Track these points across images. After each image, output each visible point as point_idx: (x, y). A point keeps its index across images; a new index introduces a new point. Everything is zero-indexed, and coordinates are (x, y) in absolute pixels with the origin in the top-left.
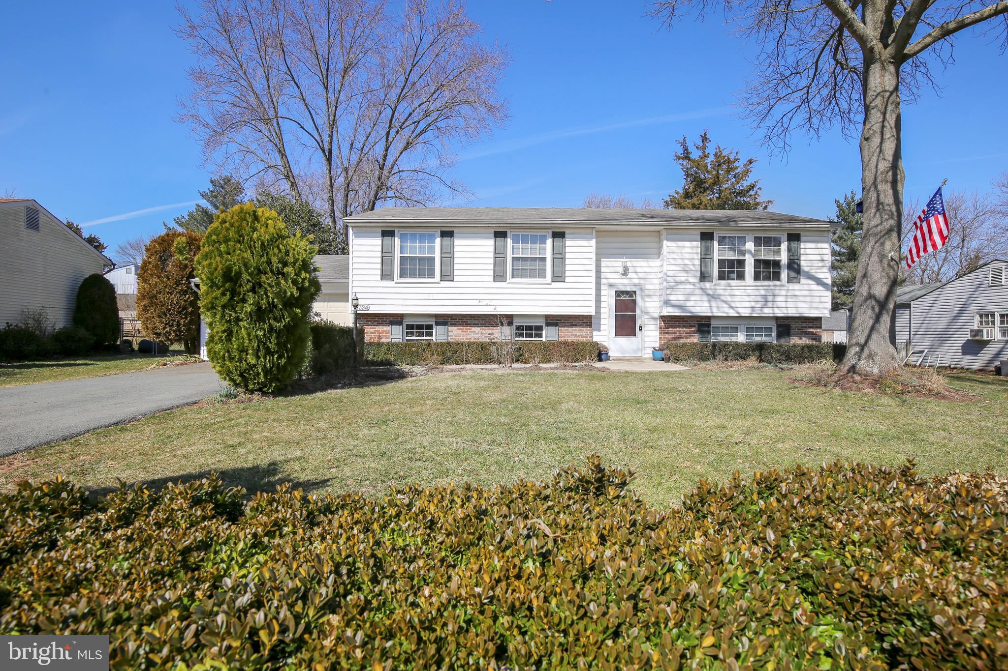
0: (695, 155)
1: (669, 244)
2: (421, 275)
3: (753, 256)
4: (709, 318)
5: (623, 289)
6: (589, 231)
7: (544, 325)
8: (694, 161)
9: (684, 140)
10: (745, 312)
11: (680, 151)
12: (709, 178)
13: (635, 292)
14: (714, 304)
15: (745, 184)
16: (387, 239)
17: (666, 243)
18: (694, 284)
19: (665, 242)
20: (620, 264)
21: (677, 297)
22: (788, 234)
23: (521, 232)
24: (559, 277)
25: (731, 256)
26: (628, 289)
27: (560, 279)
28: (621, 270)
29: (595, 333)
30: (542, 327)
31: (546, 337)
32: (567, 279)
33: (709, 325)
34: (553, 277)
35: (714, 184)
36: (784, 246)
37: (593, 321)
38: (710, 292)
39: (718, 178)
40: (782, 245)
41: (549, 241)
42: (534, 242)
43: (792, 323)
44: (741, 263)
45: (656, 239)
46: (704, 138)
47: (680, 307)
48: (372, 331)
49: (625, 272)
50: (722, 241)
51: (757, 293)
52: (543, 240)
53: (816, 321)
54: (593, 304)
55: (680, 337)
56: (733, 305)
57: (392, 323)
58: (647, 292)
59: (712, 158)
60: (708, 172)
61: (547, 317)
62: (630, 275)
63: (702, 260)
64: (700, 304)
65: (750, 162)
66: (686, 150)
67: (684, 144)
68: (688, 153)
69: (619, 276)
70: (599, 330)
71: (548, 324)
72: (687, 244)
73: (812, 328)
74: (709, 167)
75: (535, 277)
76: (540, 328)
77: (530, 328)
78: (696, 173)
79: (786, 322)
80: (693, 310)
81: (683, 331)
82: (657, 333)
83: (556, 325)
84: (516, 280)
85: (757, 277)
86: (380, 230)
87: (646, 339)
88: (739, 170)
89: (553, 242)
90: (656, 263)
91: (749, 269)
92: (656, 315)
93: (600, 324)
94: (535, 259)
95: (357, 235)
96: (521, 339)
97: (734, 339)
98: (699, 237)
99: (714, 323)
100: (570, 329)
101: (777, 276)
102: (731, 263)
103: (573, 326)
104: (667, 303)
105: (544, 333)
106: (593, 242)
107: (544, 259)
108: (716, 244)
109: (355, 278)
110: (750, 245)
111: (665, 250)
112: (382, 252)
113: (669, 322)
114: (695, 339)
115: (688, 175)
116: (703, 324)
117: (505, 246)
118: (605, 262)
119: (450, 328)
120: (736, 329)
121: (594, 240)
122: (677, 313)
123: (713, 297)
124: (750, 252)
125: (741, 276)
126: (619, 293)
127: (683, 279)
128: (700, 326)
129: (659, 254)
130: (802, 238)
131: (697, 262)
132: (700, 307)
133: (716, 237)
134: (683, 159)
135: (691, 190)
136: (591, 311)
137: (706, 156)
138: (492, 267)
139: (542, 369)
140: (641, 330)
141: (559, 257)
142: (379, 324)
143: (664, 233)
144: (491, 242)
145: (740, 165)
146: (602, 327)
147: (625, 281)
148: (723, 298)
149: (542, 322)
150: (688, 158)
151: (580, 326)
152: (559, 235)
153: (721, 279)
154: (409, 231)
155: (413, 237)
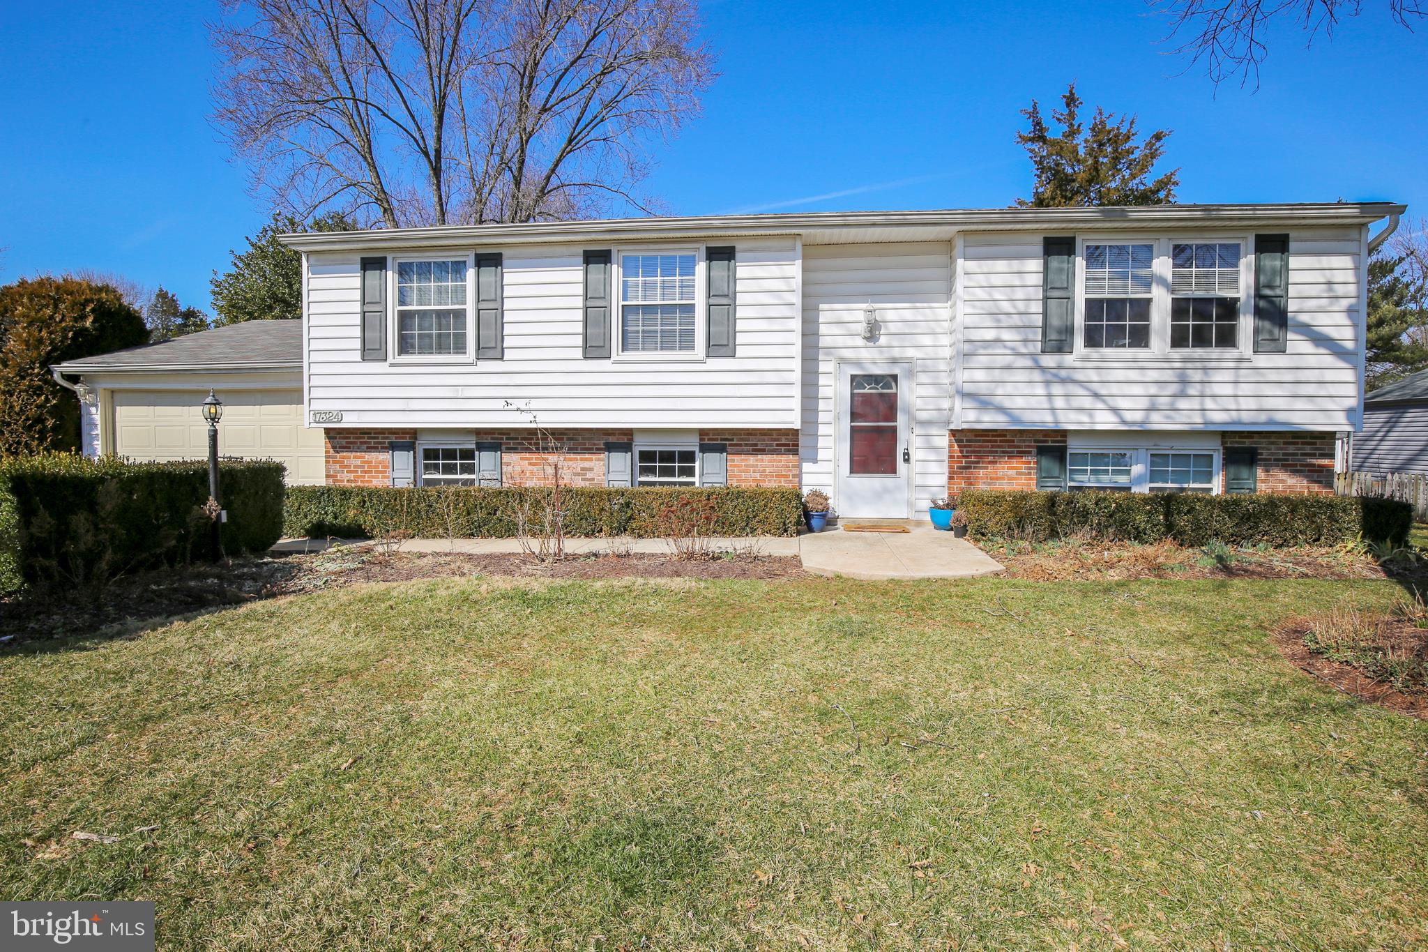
0: (1055, 131)
1: (971, 265)
2: (441, 349)
3: (1172, 290)
4: (1064, 433)
5: (868, 371)
6: (788, 243)
7: (697, 449)
8: (1054, 143)
9: (1035, 107)
11: (1028, 129)
12: (1080, 172)
13: (895, 377)
15: (1149, 180)
16: (373, 275)
17: (963, 266)
18: (1028, 357)
19: (960, 261)
20: (861, 316)
22: (1258, 236)
23: (641, 252)
24: (722, 345)
25: (1116, 290)
26: (880, 371)
27: (723, 351)
28: (861, 328)
29: (806, 467)
30: (693, 453)
31: (702, 474)
32: (740, 351)
33: (1063, 451)
34: (708, 346)
35: (1090, 182)
36: (1247, 263)
37: (802, 440)
39: (1097, 170)
40: (1243, 262)
41: (701, 268)
42: (668, 271)
43: (1262, 444)
44: (1142, 308)
45: (943, 259)
46: (1071, 100)
48: (358, 462)
49: (872, 332)
50: (1094, 256)
52: (689, 270)
53: (1323, 441)
54: (796, 404)
57: (393, 447)
59: (1086, 134)
60: (1078, 161)
61: (703, 433)
62: (883, 340)
63: (1047, 302)
65: (1158, 137)
67: (1034, 114)
68: (1041, 129)
69: (860, 342)
70: (815, 461)
71: (705, 449)
72: (1010, 265)
73: (1313, 455)
74: (1082, 152)
75: (671, 348)
76: (689, 457)
77: (668, 456)
78: (1057, 165)
79: (1247, 443)
81: (1004, 463)
82: (944, 467)
83: (721, 449)
84: (630, 355)
85: (1178, 340)
86: (357, 258)
87: (921, 481)
88: (1137, 154)
89: (709, 269)
90: (941, 310)
91: (1161, 322)
92: (943, 429)
93: (816, 448)
94: (671, 308)
95: (315, 270)
96: (650, 479)
97: (1121, 481)
98: (1039, 249)
99: (1074, 446)
100: (752, 459)
101: (1227, 338)
102: (1115, 307)
103: (757, 451)
105: (697, 465)
106: (794, 269)
107: (690, 309)
108: (1080, 262)
109: (314, 357)
110: (1163, 265)
111: (960, 282)
112: (363, 303)
113: (970, 442)
114: (1030, 482)
115: (1043, 170)
116: (1048, 450)
117: (607, 283)
118: (827, 313)
119: (507, 457)
121: (799, 263)
122: (991, 420)
123: (1076, 386)
124: (1162, 281)
125: (1140, 337)
126: (859, 381)
128: (1043, 453)
129: (949, 292)
130: (1293, 245)
131: (1037, 307)
133: (1080, 246)
134: (1032, 140)
135: (1048, 194)
136: (792, 419)
137: (1073, 133)
138: (579, 328)
140: (907, 460)
141: (723, 304)
142: (370, 449)
143: (959, 244)
144: (577, 274)
145: (1139, 144)
146: (821, 454)
147: (873, 353)
149: (692, 445)
150: (1042, 138)
151: (772, 452)
152: (721, 254)
153: (1092, 340)
154: (415, 258)
155: (424, 270)
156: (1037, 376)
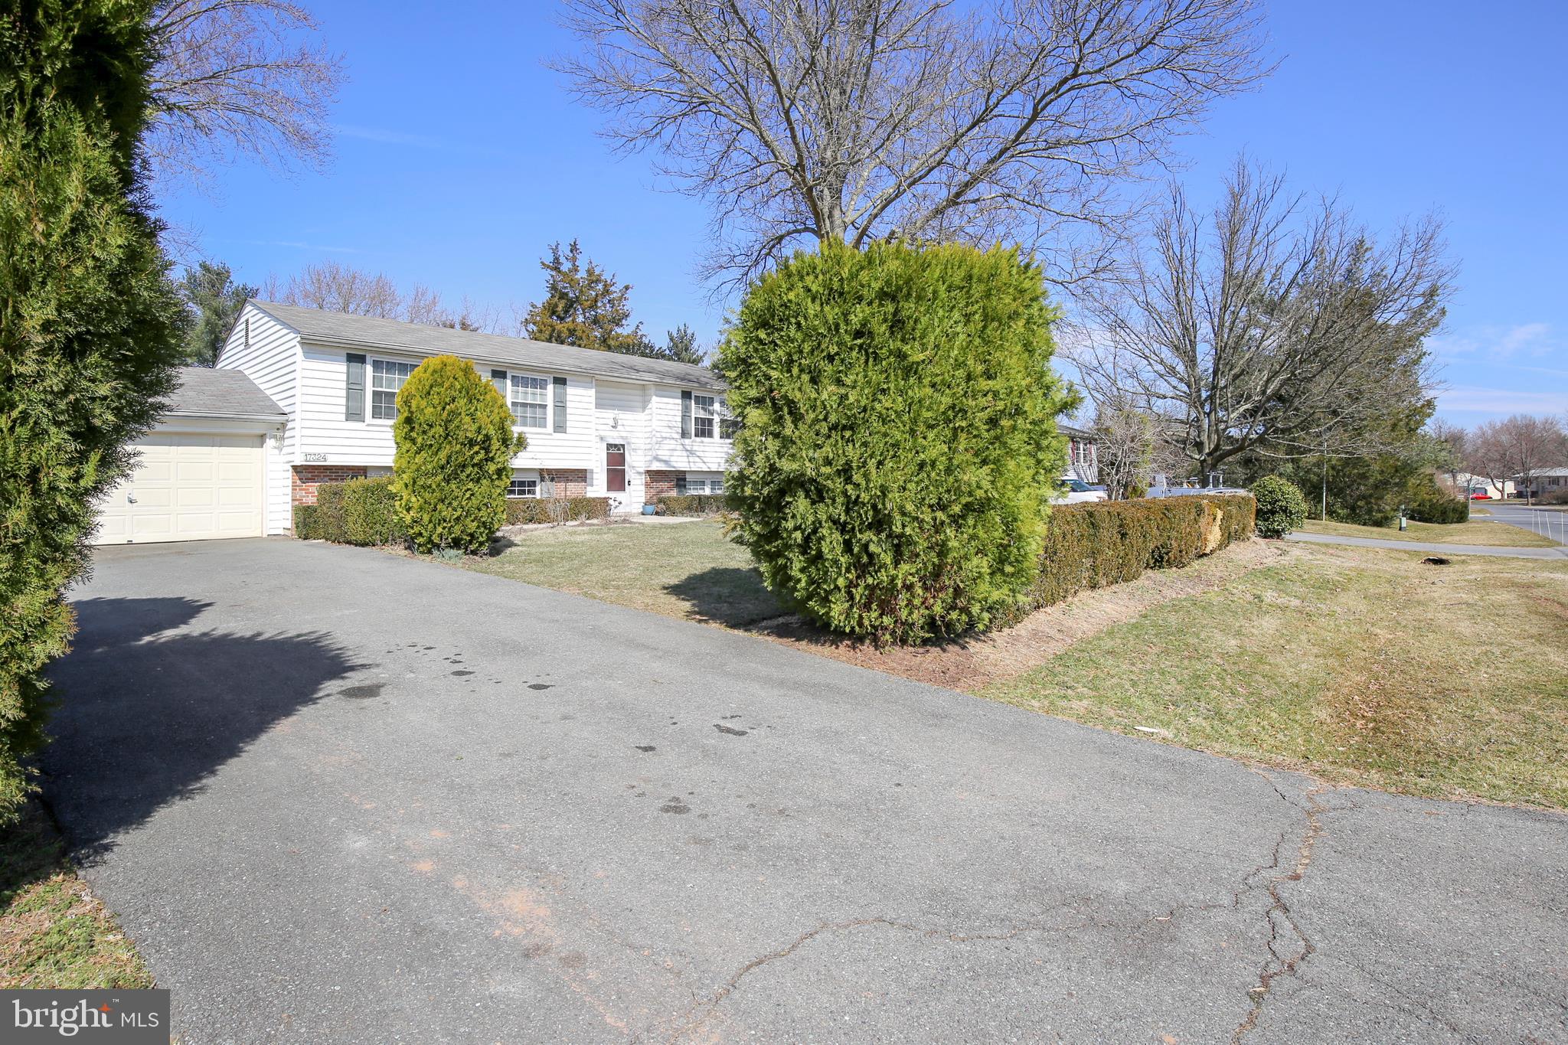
0: (565, 266)
1: (657, 399)
3: (719, 416)
4: (685, 472)
5: (612, 442)
6: (589, 380)
7: (540, 480)
8: (565, 274)
9: (557, 247)
10: (714, 468)
11: (549, 259)
13: (623, 446)
14: (691, 459)
16: (355, 366)
17: (654, 399)
18: (676, 440)
19: (653, 397)
20: (611, 416)
21: (664, 454)
23: (521, 376)
24: (560, 427)
25: (702, 415)
26: (617, 442)
27: (560, 429)
28: (612, 422)
29: (589, 488)
30: (537, 482)
31: (540, 493)
32: (567, 430)
33: (685, 480)
34: (553, 426)
37: (587, 475)
38: (689, 448)
41: (551, 387)
42: (534, 387)
44: (710, 422)
45: (645, 394)
46: (574, 248)
47: (666, 462)
49: (615, 425)
50: (697, 400)
51: (720, 450)
52: (543, 387)
55: (662, 491)
56: (705, 460)
58: (633, 446)
59: (583, 273)
61: (542, 471)
62: (618, 428)
63: (683, 416)
64: (680, 459)
65: (627, 288)
66: (556, 260)
67: (555, 251)
68: (559, 263)
69: (611, 428)
70: (592, 484)
71: (543, 479)
72: (671, 400)
75: (535, 426)
76: (534, 484)
77: (522, 484)
80: (675, 464)
81: (665, 485)
82: (643, 488)
83: (550, 480)
85: (720, 435)
86: (345, 353)
87: (633, 494)
89: (554, 388)
90: (643, 416)
91: (716, 430)
92: (642, 470)
93: (593, 478)
94: (533, 406)
95: (308, 356)
96: (512, 496)
97: (701, 492)
98: (680, 395)
99: (688, 477)
100: (566, 485)
102: (704, 422)
103: (567, 480)
104: (657, 459)
105: (538, 489)
106: (592, 392)
107: (545, 407)
108: (693, 403)
109: (305, 415)
110: (717, 406)
111: (652, 405)
112: (348, 384)
113: (655, 476)
114: (674, 493)
115: (554, 289)
116: (680, 479)
117: (504, 389)
118: (601, 413)
120: (703, 483)
121: (594, 390)
122: (663, 467)
123: (691, 453)
124: (716, 412)
125: (710, 435)
126: (610, 446)
127: (668, 435)
128: (678, 480)
129: (646, 408)
131: (680, 419)
132: (681, 463)
133: (692, 395)
134: (551, 268)
136: (585, 465)
137: (576, 270)
139: (525, 531)
140: (629, 484)
141: (561, 406)
143: (653, 389)
145: (617, 289)
146: (595, 482)
147: (615, 434)
148: (698, 454)
149: (536, 478)
150: (557, 269)
151: (575, 481)
152: (560, 381)
153: (696, 435)
154: (386, 359)
155: (391, 367)
156: (685, 453)
